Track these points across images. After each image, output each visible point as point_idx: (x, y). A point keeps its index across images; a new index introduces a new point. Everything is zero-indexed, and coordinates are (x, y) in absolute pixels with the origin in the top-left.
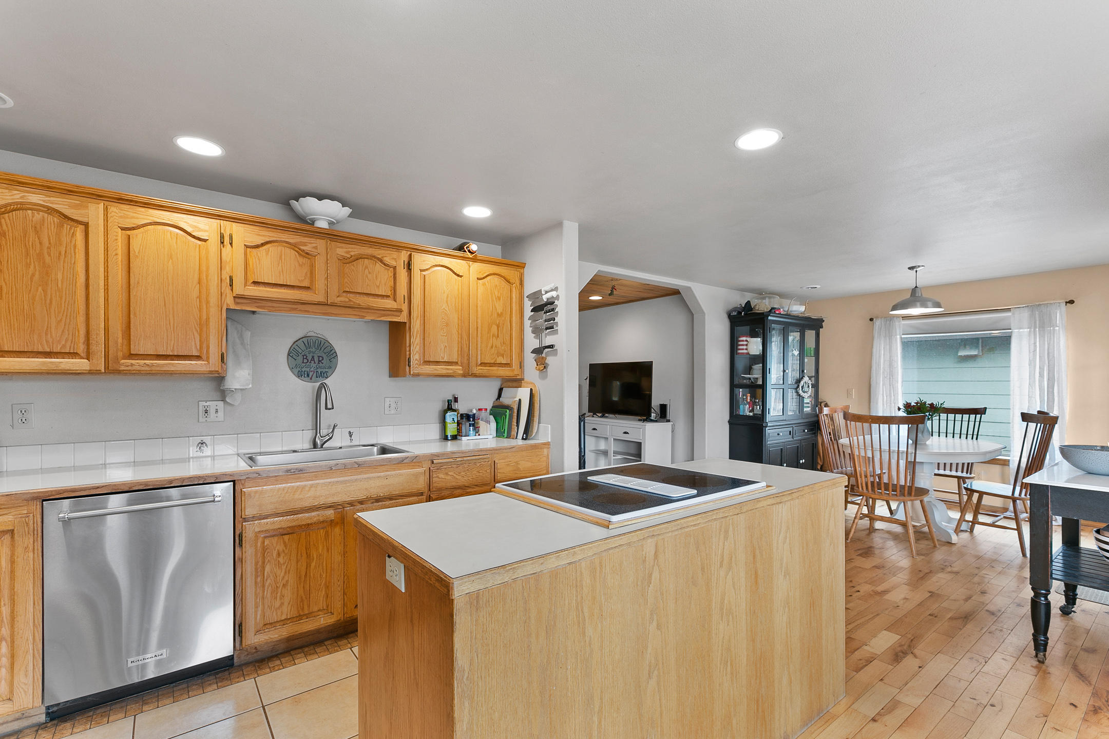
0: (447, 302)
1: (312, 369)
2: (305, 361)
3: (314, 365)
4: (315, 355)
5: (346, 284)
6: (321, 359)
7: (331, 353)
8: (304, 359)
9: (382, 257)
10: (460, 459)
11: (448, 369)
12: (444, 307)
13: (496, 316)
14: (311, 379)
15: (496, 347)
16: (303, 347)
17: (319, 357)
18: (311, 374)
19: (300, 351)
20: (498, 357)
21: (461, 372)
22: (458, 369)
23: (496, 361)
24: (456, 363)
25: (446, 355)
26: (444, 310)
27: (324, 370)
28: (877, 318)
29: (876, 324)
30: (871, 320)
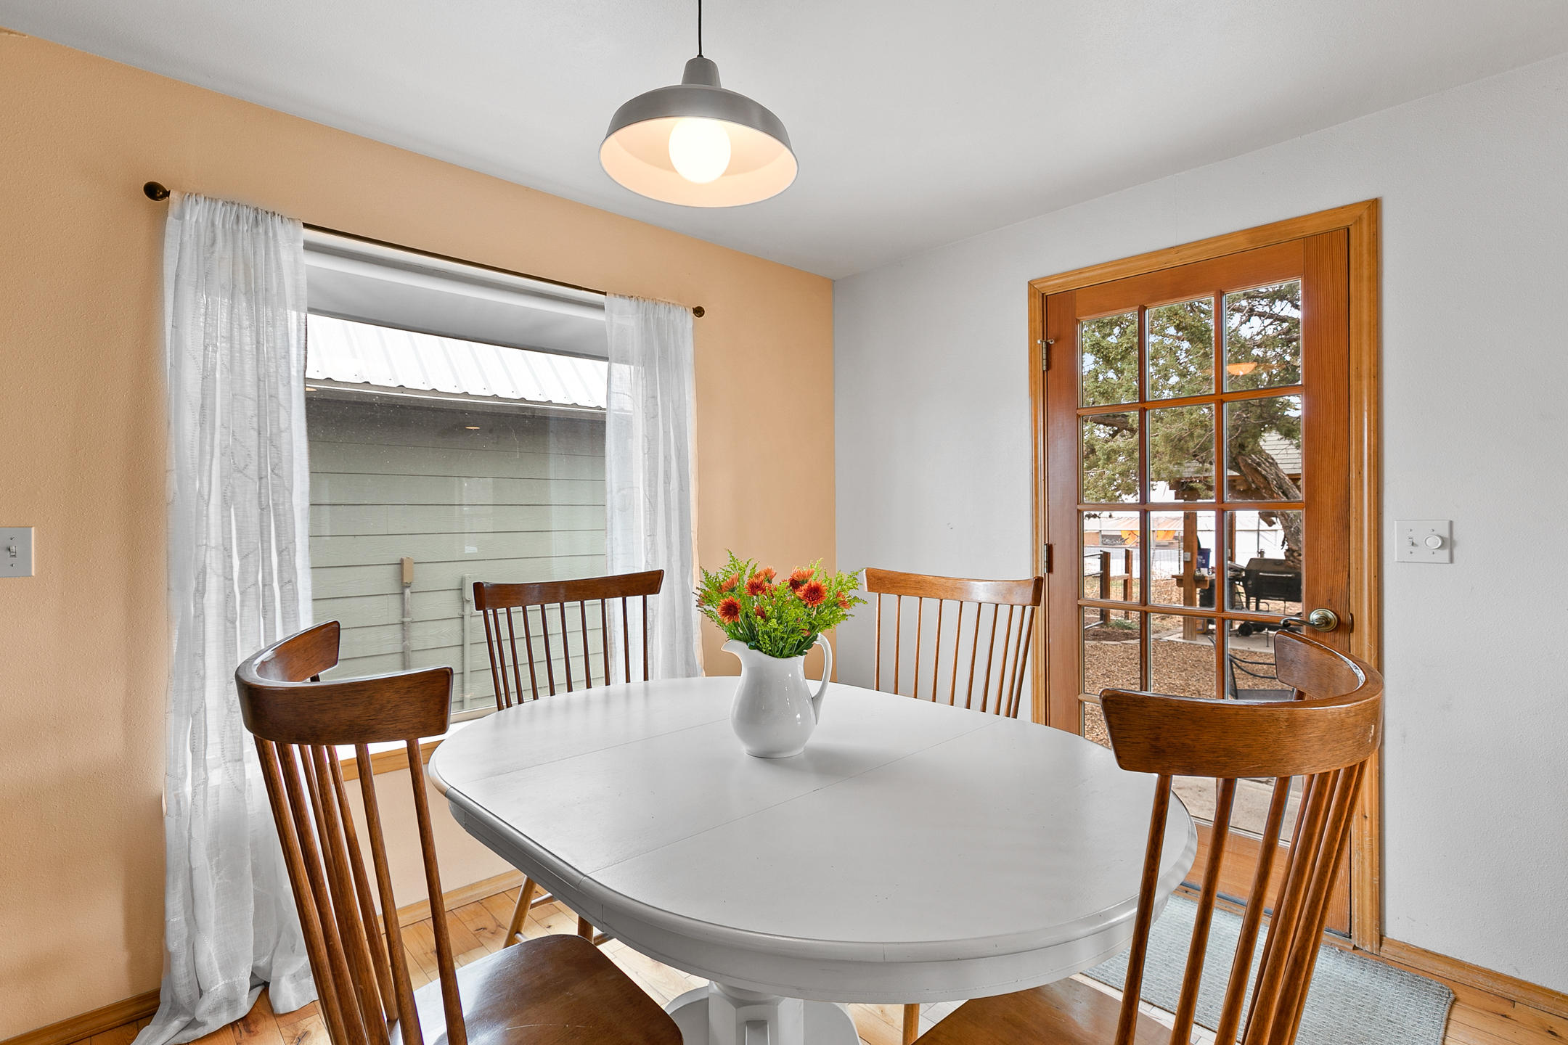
28: (187, 195)
29: (181, 217)
30: (154, 191)
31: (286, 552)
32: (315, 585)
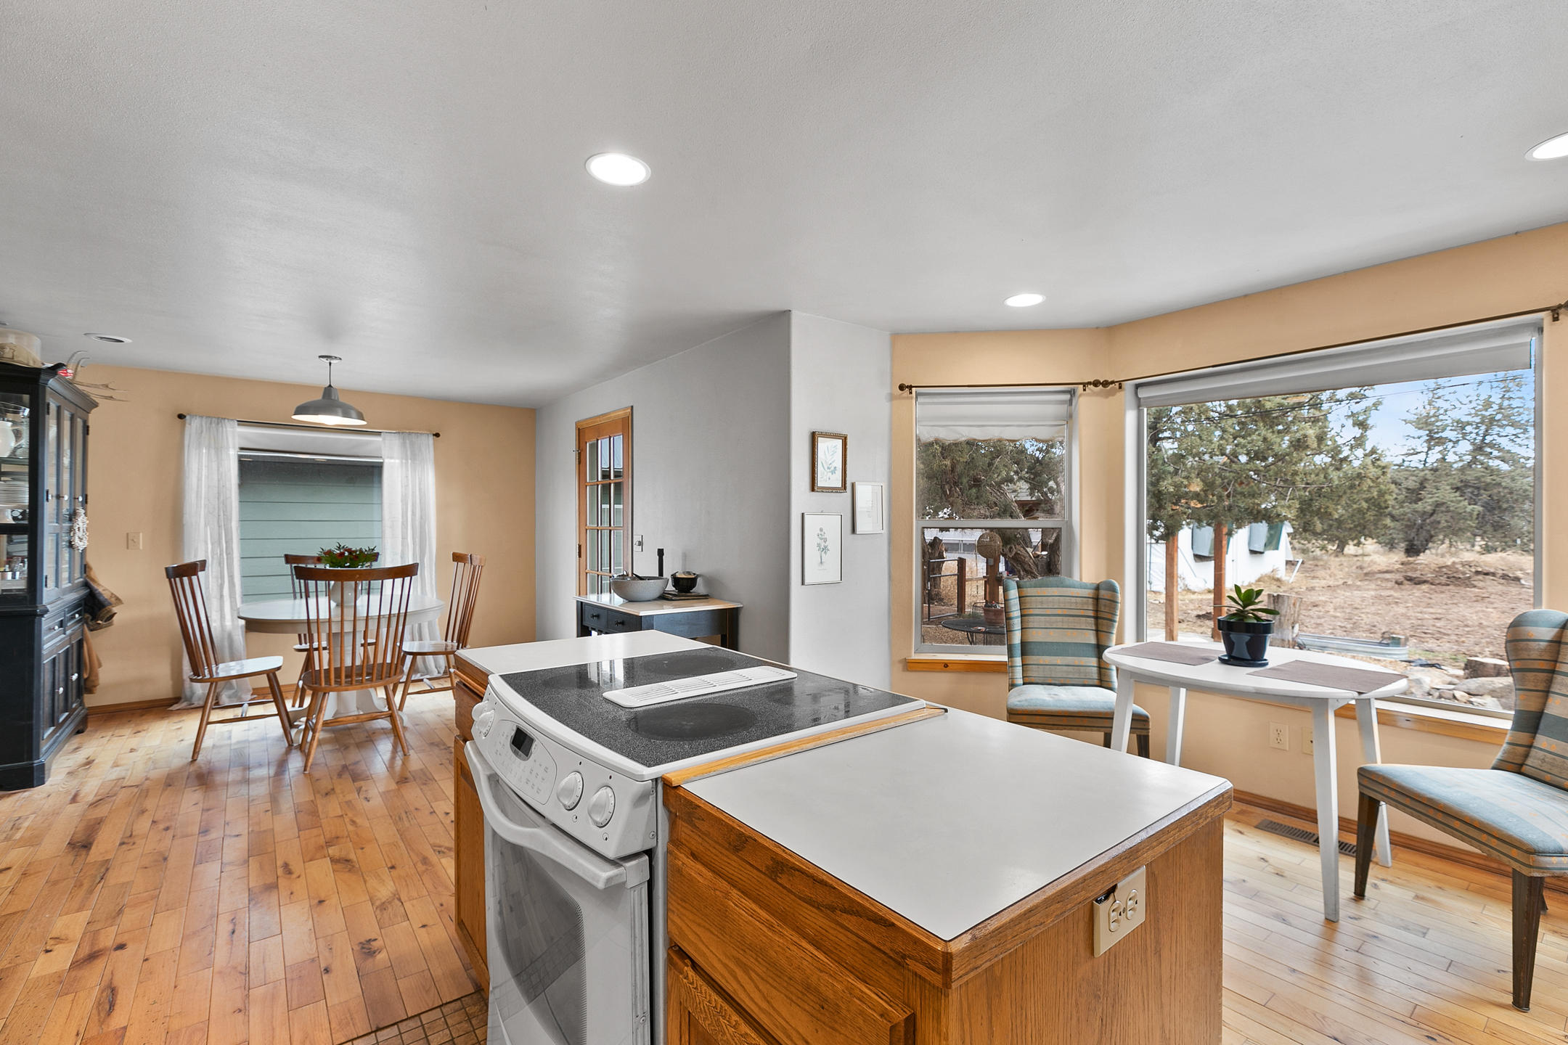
28: (192, 416)
29: (190, 424)
30: (181, 417)
31: (229, 542)
32: (242, 549)
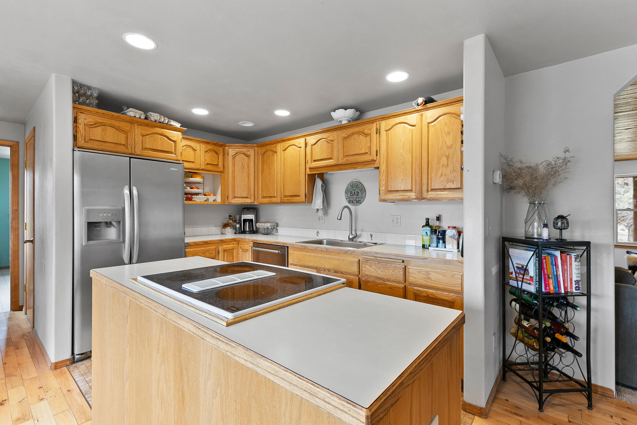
0: (403, 147)
1: (354, 199)
2: (351, 195)
3: (355, 197)
4: (355, 191)
5: (346, 152)
6: (358, 193)
7: (362, 190)
8: (351, 194)
9: (363, 130)
10: (379, 259)
11: (403, 195)
12: (401, 151)
13: (445, 148)
14: (354, 204)
15: (445, 175)
16: (351, 188)
17: (357, 192)
18: (354, 201)
19: (349, 190)
20: (447, 183)
21: (414, 197)
22: (413, 195)
23: (445, 187)
24: (411, 191)
25: (402, 186)
26: (401, 154)
27: (359, 199)
